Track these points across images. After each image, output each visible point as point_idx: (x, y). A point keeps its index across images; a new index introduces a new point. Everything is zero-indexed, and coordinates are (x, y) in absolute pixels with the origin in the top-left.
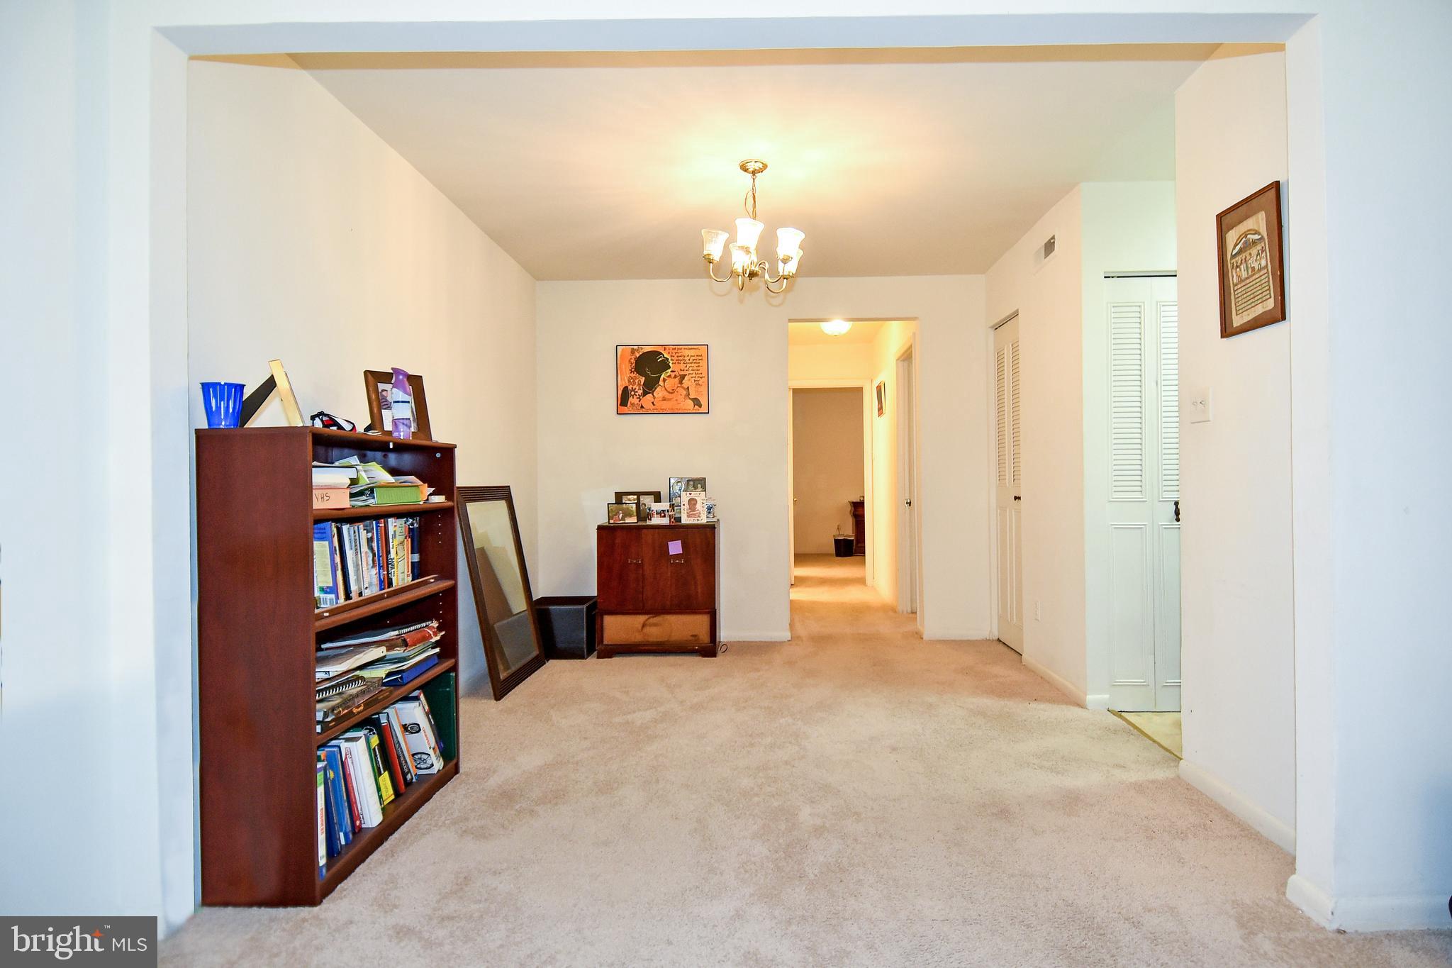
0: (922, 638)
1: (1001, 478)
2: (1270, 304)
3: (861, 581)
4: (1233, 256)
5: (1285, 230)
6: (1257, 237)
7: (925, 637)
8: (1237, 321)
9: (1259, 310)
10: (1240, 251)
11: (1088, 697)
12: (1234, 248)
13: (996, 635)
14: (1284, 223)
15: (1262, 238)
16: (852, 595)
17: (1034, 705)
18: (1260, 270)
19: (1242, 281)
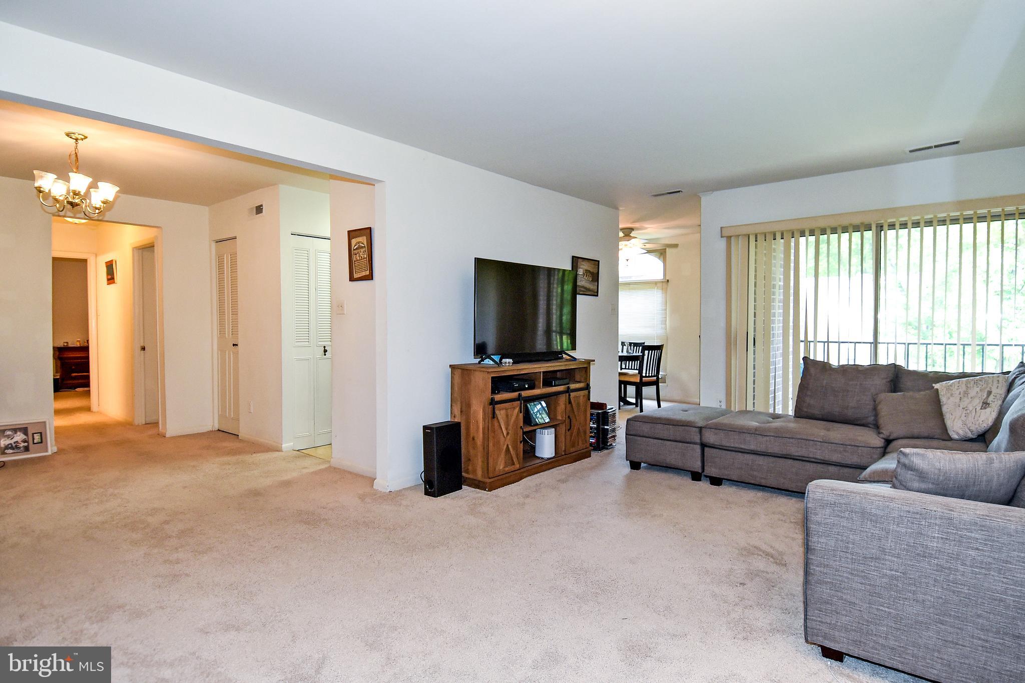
0: (165, 437)
1: (222, 332)
2: (368, 273)
3: (88, 409)
4: (354, 250)
5: (373, 245)
6: (363, 245)
7: (167, 436)
8: (356, 276)
9: (364, 274)
10: (357, 249)
11: (283, 446)
12: (355, 246)
13: (216, 427)
14: (373, 244)
15: (365, 247)
16: (82, 419)
17: (254, 455)
18: (364, 258)
19: (358, 260)
